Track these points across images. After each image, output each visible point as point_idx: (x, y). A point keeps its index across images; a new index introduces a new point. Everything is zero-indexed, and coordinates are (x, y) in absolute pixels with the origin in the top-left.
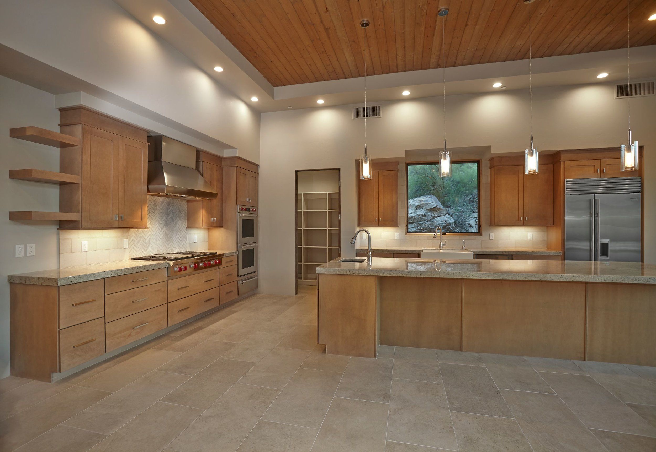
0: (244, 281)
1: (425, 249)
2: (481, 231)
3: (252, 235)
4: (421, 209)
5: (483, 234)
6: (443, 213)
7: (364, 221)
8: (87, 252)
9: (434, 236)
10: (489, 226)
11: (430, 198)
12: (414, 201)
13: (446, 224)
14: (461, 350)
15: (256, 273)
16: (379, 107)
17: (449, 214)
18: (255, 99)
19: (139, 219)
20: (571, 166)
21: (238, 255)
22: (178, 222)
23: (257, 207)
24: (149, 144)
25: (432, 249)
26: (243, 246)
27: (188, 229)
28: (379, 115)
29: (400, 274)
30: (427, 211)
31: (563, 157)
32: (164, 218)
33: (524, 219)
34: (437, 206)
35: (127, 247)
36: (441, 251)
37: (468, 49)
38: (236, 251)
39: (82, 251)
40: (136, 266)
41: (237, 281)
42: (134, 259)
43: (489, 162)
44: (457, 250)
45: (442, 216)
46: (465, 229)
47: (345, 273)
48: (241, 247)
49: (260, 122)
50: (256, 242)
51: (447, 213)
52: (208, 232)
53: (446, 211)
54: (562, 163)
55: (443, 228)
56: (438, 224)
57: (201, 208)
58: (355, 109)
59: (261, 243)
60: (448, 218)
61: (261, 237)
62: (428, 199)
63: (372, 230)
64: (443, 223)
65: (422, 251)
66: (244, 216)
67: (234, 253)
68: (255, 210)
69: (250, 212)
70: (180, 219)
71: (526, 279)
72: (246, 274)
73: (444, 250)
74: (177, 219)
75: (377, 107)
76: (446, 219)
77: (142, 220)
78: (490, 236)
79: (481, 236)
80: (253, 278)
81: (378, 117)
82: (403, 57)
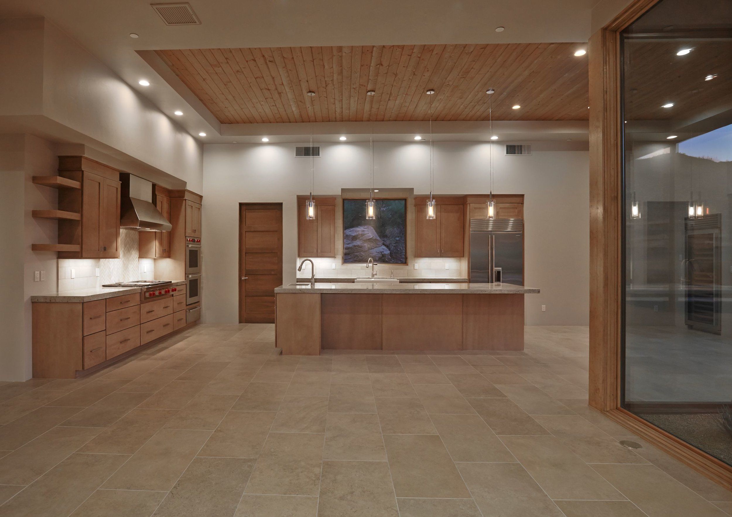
0: (191, 309)
1: (359, 278)
2: (407, 261)
3: (197, 266)
4: (357, 240)
5: (409, 264)
6: (378, 244)
7: (304, 252)
8: (74, 278)
9: (367, 266)
10: (414, 257)
11: (366, 228)
12: (351, 231)
13: (381, 255)
14: (382, 349)
15: (199, 303)
16: (319, 148)
17: (386, 246)
18: (203, 134)
19: (115, 251)
20: (475, 208)
21: (186, 284)
22: (133, 253)
23: (200, 238)
24: (121, 182)
25: (365, 278)
26: (190, 276)
27: (140, 259)
28: (319, 155)
29: (337, 291)
30: (363, 242)
31: (469, 200)
32: (123, 249)
33: (441, 251)
34: (373, 237)
35: (99, 275)
36: (373, 279)
37: (393, 112)
38: (184, 280)
39: (72, 278)
40: (104, 293)
41: (185, 310)
42: (104, 286)
43: (414, 201)
44: (386, 278)
45: (378, 247)
46: (401, 260)
47: (297, 292)
48: (188, 276)
49: (203, 153)
50: (199, 272)
51: (384, 244)
52: (155, 262)
53: (382, 242)
54: (468, 205)
55: (378, 259)
56: (374, 255)
57: (155, 238)
58: (297, 148)
59: (204, 274)
60: (383, 249)
61: (203, 268)
62: (364, 229)
63: (316, 261)
64: (378, 254)
65: (356, 279)
66: (192, 247)
67: (184, 282)
68: (199, 241)
69: (195, 243)
70: (134, 250)
71: (421, 293)
72: (192, 304)
73: (375, 278)
74: (132, 249)
75: (317, 147)
76: (382, 250)
77: (117, 251)
78: (415, 266)
79: (407, 266)
80: (196, 308)
81: (318, 156)
82: (341, 113)
